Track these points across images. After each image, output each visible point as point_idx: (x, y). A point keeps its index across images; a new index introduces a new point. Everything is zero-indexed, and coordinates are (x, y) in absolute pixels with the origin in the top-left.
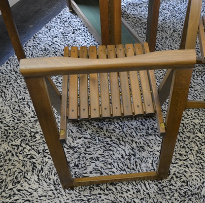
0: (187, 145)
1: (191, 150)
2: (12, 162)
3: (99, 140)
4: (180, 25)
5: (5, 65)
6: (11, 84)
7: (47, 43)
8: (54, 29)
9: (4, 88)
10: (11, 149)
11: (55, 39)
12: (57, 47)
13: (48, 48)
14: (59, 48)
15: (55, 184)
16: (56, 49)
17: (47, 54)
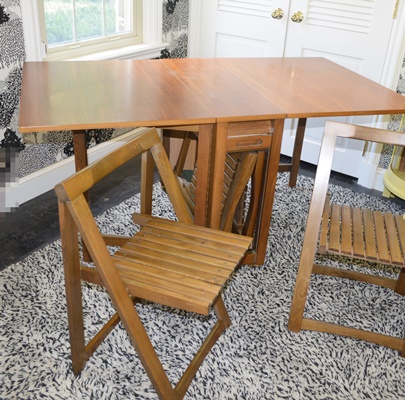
0: (292, 378)
1: (297, 386)
3: (167, 352)
7: (123, 221)
10: (45, 342)
13: (123, 228)
15: (92, 395)
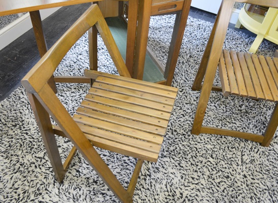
0: (199, 169)
1: (203, 174)
2: (35, 173)
4: (196, 51)
7: (72, 59)
8: (79, 47)
10: (35, 161)
11: (80, 56)
12: (81, 64)
13: (73, 64)
14: (83, 66)
16: (80, 67)
17: (72, 70)
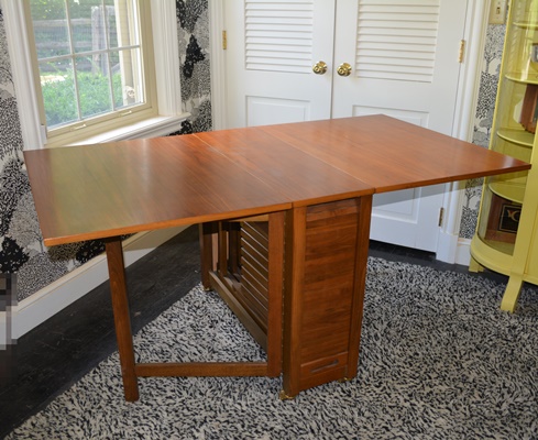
5: (91, 374)
6: (100, 407)
9: (87, 414)
